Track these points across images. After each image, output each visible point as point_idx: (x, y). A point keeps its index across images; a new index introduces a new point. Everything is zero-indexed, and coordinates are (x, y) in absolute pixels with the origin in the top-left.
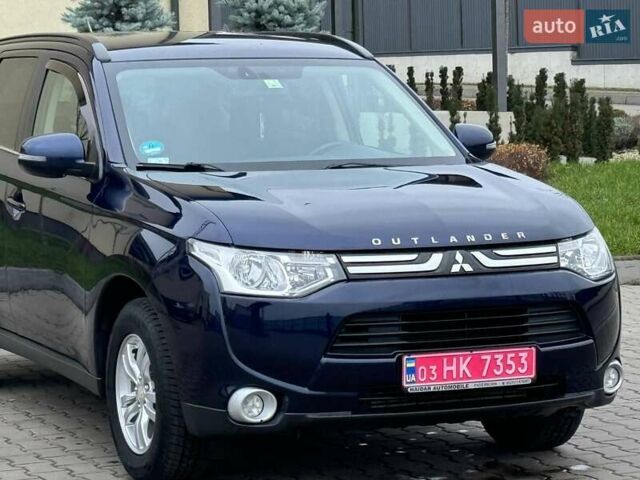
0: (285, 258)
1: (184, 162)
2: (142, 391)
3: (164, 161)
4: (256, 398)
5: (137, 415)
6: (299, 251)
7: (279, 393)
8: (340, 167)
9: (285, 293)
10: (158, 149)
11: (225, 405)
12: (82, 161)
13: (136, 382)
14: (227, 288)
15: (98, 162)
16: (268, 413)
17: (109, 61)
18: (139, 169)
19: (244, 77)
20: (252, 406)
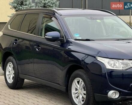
0: (121, 61)
1: (85, 38)
2: (80, 91)
3: (80, 38)
4: (114, 93)
5: (79, 96)
6: (123, 59)
7: (120, 92)
8: (118, 40)
9: (121, 69)
10: (78, 36)
11: (107, 94)
12: (60, 38)
13: (78, 89)
14: (107, 68)
15: (64, 38)
16: (117, 96)
17: (62, 15)
18: (75, 40)
19: (92, 19)
20: (113, 94)
